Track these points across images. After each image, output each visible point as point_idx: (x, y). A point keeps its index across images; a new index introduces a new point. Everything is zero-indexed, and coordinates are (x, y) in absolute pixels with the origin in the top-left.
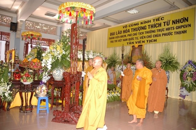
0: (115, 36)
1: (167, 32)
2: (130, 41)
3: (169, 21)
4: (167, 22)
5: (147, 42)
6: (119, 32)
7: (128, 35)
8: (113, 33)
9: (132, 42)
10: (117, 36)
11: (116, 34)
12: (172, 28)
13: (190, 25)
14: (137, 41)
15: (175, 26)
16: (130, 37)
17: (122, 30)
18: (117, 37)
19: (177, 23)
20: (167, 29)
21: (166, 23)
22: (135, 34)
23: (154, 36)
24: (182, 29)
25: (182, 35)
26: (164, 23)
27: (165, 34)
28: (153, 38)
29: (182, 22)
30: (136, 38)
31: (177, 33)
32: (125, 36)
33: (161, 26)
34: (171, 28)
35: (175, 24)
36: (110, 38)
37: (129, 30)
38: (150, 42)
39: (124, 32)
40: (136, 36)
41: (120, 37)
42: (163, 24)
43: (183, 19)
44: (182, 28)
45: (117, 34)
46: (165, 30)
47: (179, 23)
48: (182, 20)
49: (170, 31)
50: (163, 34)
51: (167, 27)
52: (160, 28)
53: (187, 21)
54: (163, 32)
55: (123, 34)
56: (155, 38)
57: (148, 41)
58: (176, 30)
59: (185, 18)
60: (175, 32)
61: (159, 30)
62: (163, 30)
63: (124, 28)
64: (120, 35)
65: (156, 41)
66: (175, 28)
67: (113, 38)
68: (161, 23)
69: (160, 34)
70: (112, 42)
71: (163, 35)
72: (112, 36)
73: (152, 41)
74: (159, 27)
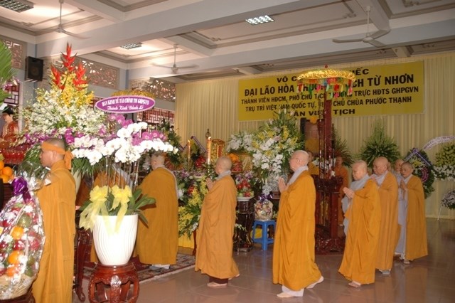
0: (258, 96)
1: (376, 97)
2: (296, 109)
3: (379, 79)
4: (375, 79)
5: (336, 113)
6: (267, 89)
7: (291, 97)
8: (252, 90)
9: (301, 113)
10: (262, 96)
11: (261, 94)
12: (385, 91)
13: (416, 89)
14: (311, 110)
15: (390, 87)
16: (296, 102)
17: (277, 85)
18: (263, 100)
19: (393, 83)
20: (375, 92)
21: (373, 81)
22: (309, 97)
23: (350, 103)
24: (404, 94)
25: (404, 104)
26: (370, 79)
27: (371, 101)
28: (346, 107)
29: (403, 81)
30: (309, 104)
31: (395, 100)
32: (284, 98)
33: (362, 86)
34: (383, 90)
35: (390, 83)
36: (248, 102)
37: (292, 86)
38: (340, 113)
39: (281, 90)
40: (309, 101)
41: (270, 100)
42: (366, 82)
43: (404, 76)
44: (404, 92)
45: (263, 92)
46: (372, 92)
47: (397, 83)
48: (403, 78)
49: (381, 96)
50: (367, 101)
51: (374, 87)
52: (361, 89)
53: (412, 81)
54: (367, 97)
55: (276, 94)
56: (352, 107)
57: (336, 111)
58: (391, 95)
59: (408, 76)
60: (391, 99)
61: (360, 93)
62: (367, 93)
63: (279, 81)
64: (270, 96)
65: (354, 113)
66: (390, 91)
67: (254, 101)
68: (362, 80)
69: (361, 101)
70: (250, 109)
71: (368, 103)
72: (249, 97)
73: (346, 112)
74: (359, 86)
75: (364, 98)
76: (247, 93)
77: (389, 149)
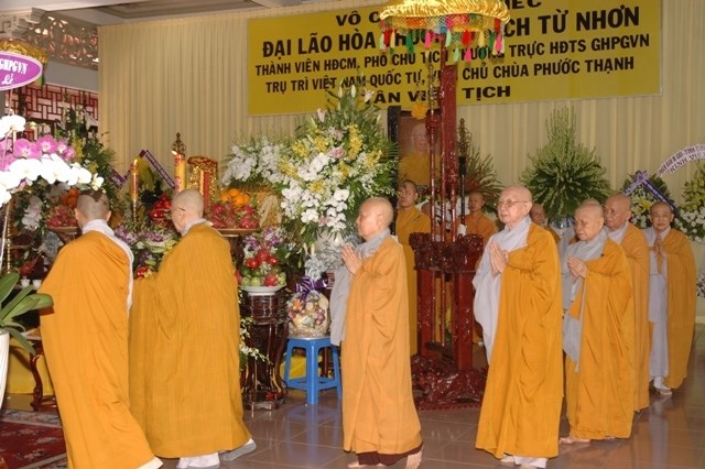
0: (294, 58)
1: (556, 58)
2: (380, 87)
3: (563, 17)
4: (555, 17)
5: (468, 96)
6: (314, 40)
7: (367, 60)
8: (280, 43)
9: (391, 95)
10: (303, 58)
11: (301, 52)
12: (577, 46)
13: (645, 40)
14: (413, 88)
15: (588, 36)
16: (381, 71)
17: (335, 32)
18: (305, 67)
19: (595, 27)
20: (554, 48)
21: (550, 23)
22: (410, 59)
23: (499, 72)
24: (617, 53)
25: (617, 73)
26: (544, 19)
27: (547, 69)
28: (491, 81)
29: (615, 22)
30: (409, 74)
31: (599, 65)
32: (352, 63)
33: (527, 33)
34: (573, 42)
35: (587, 28)
36: (266, 70)
37: (370, 35)
38: (479, 95)
39: (345, 42)
40: (408, 68)
41: (322, 66)
42: (535, 26)
43: (619, 12)
44: (618, 46)
45: (305, 47)
46: (547, 48)
47: (603, 26)
48: (615, 15)
49: (568, 55)
50: (537, 68)
51: (553, 37)
52: (523, 40)
53: (636, 22)
54: (537, 59)
55: (335, 54)
56: (503, 82)
57: (468, 91)
58: (590, 54)
59: (628, 11)
60: (589, 62)
61: (521, 49)
62: (537, 49)
63: (341, 23)
64: (321, 57)
65: (508, 94)
66: (588, 44)
67: (285, 69)
68: (527, 20)
69: (525, 67)
70: (277, 87)
71: (540, 72)
72: (274, 60)
73: (490, 92)
74: (519, 34)
75: (530, 62)
76: (268, 49)
77: (584, 174)
